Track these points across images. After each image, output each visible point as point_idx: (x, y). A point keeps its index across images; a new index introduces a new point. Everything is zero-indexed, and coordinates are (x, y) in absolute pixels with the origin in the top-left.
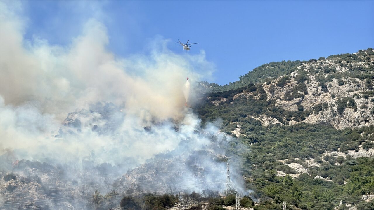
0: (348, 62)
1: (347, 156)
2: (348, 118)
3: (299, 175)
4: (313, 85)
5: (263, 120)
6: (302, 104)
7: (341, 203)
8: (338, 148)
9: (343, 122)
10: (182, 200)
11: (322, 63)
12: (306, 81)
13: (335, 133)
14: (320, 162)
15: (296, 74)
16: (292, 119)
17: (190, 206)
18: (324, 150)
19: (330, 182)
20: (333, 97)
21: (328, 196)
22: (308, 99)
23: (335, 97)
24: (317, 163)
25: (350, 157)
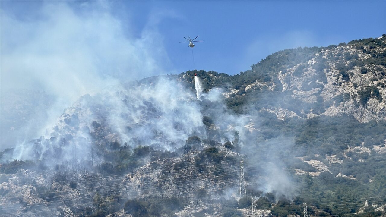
0: (371, 48)
1: (372, 151)
2: (372, 110)
3: (320, 173)
4: (333, 73)
5: (279, 113)
6: (321, 95)
7: (366, 203)
8: (362, 143)
9: (367, 114)
10: (192, 202)
11: (342, 49)
12: (325, 70)
13: (358, 126)
14: (342, 158)
15: (314, 62)
16: (311, 111)
17: (201, 209)
18: (346, 145)
19: (353, 180)
20: (355, 86)
21: (352, 196)
22: (328, 90)
23: (357, 87)
24: (339, 160)
25: (376, 152)
